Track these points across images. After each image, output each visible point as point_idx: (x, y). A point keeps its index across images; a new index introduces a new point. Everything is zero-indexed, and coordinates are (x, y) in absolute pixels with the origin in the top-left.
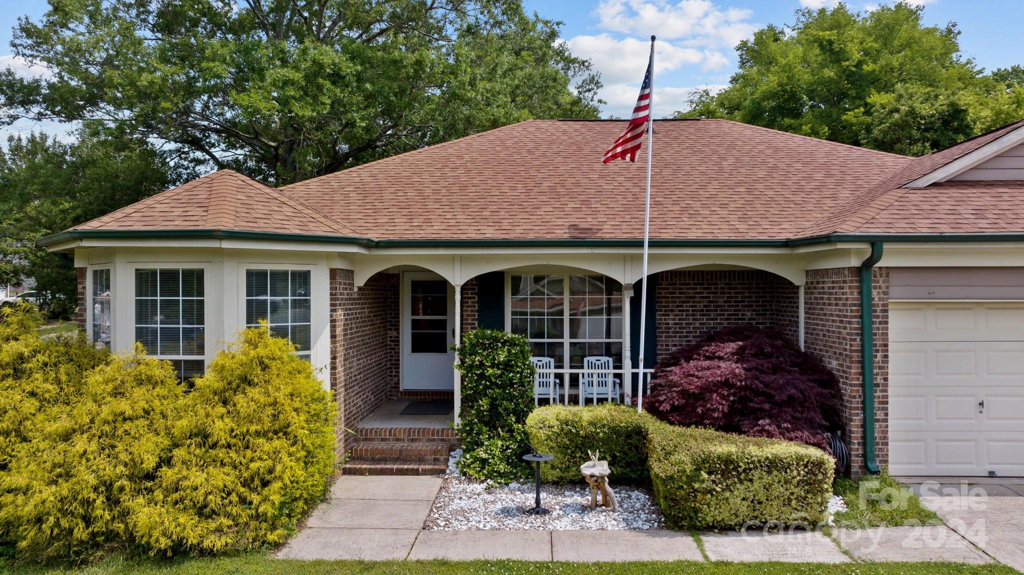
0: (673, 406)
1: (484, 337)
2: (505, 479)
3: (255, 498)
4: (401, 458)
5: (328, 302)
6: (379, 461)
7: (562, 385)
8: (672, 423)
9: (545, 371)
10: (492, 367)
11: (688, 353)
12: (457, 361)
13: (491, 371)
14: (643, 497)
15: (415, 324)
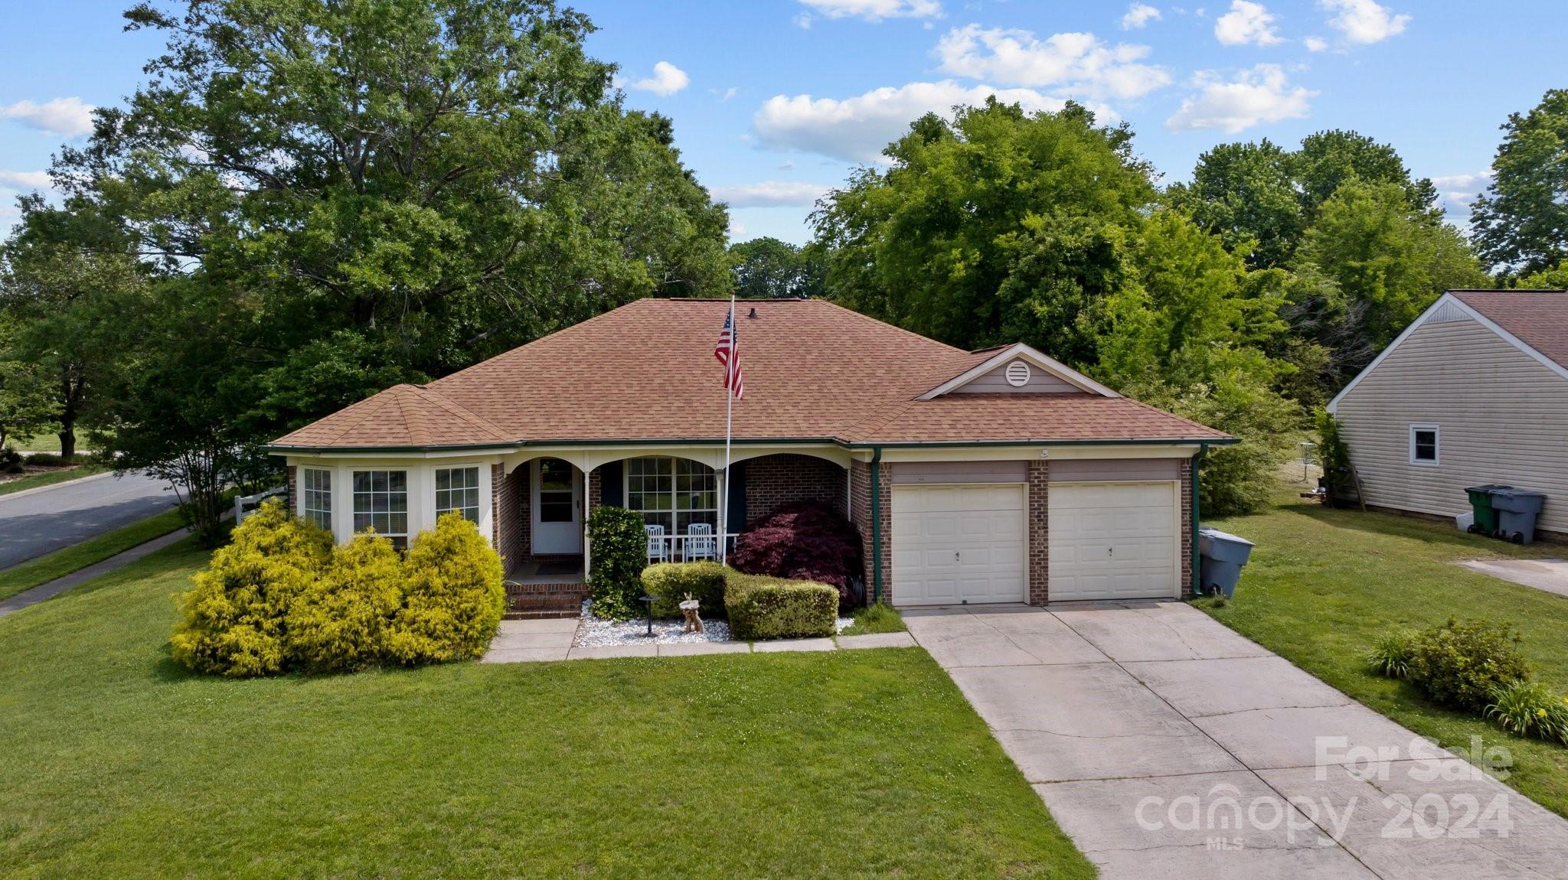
0: (746, 561)
1: (608, 512)
2: (627, 617)
3: (465, 627)
4: (545, 606)
5: (491, 490)
6: (528, 609)
7: (670, 547)
8: (745, 573)
9: (656, 537)
10: (615, 535)
11: (762, 522)
12: (587, 532)
13: (614, 538)
14: (723, 625)
15: (544, 497)
